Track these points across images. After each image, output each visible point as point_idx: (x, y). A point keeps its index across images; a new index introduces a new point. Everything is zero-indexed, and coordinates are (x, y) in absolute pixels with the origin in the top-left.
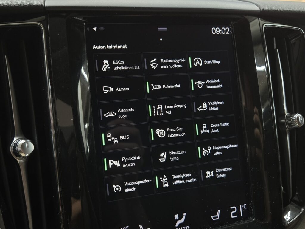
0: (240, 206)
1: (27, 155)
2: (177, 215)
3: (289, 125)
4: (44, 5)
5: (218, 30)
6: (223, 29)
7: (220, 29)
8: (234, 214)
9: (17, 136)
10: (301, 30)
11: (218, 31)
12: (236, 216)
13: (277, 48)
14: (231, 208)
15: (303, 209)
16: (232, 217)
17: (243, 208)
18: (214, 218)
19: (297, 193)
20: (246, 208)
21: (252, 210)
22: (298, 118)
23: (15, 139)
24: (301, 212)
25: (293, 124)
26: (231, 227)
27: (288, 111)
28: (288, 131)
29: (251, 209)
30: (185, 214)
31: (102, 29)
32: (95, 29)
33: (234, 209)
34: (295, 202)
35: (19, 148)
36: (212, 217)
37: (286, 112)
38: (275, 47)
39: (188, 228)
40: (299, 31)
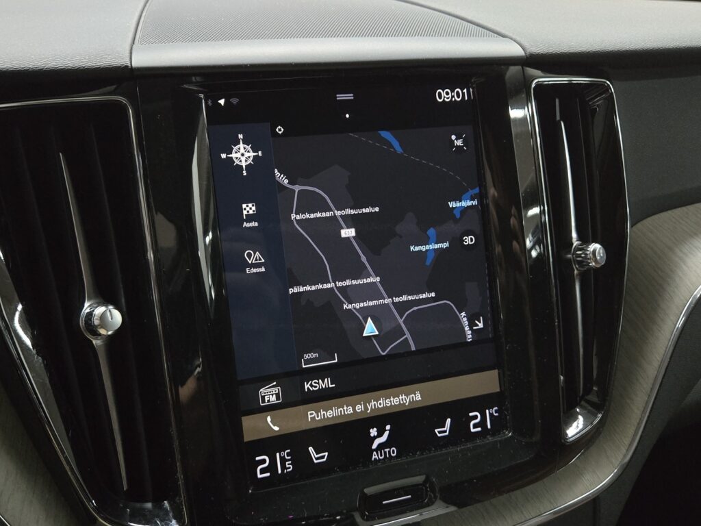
0: (487, 411)
1: (110, 333)
2: (375, 429)
3: (578, 265)
4: (131, 65)
5: (447, 93)
6: (458, 93)
7: (452, 91)
8: (475, 426)
9: (89, 300)
10: (608, 82)
11: (447, 96)
12: (479, 429)
13: (562, 119)
14: (471, 414)
15: (600, 416)
16: (473, 430)
17: (491, 415)
18: (440, 432)
19: (595, 388)
20: (497, 414)
21: (508, 417)
22: (594, 252)
23: (87, 304)
24: (598, 420)
25: (585, 263)
26: (470, 447)
27: (580, 238)
28: (577, 275)
29: (506, 415)
30: (388, 427)
31: (235, 101)
32: (222, 102)
33: (475, 417)
34: (588, 402)
35: (96, 322)
36: (436, 431)
37: (574, 240)
38: (558, 118)
39: (393, 451)
40: (602, 85)
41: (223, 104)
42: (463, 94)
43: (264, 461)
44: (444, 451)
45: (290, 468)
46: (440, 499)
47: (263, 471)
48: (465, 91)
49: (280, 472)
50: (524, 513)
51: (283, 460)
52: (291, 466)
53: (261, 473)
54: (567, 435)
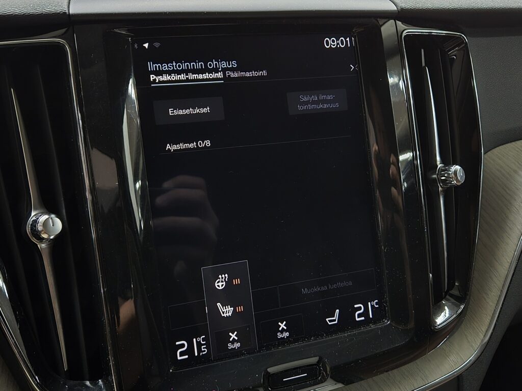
0: (369, 303)
1: (52, 237)
3: (442, 183)
4: (69, 13)
5: (333, 41)
6: (342, 40)
7: (338, 40)
8: (359, 316)
9: (35, 209)
10: (463, 35)
11: (334, 44)
12: (363, 318)
13: (426, 65)
15: (462, 307)
16: (357, 319)
17: (372, 306)
18: (330, 321)
19: (456, 284)
20: (377, 306)
21: (387, 308)
22: (455, 172)
23: (33, 214)
24: (459, 311)
25: (448, 182)
26: (356, 333)
27: (443, 161)
28: (441, 191)
29: (385, 307)
31: (157, 45)
32: (146, 45)
33: (360, 308)
34: (452, 296)
35: (40, 228)
36: (327, 320)
37: (438, 163)
38: (423, 64)
40: (460, 38)
41: (147, 47)
42: (346, 41)
43: (183, 346)
44: (334, 337)
45: (205, 351)
46: (331, 377)
47: (182, 354)
48: (348, 39)
49: (196, 354)
50: (401, 388)
51: (199, 344)
52: (206, 349)
53: (180, 356)
54: (436, 322)
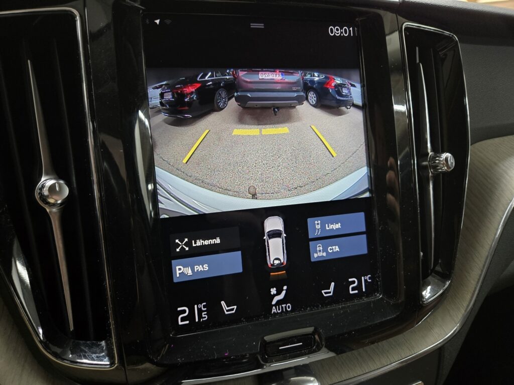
0: (363, 278)
1: (59, 201)
2: (275, 289)
3: (433, 169)
5: (337, 30)
6: (345, 29)
7: (341, 28)
8: (353, 289)
10: (455, 36)
11: (338, 32)
12: (356, 292)
13: (420, 61)
14: (350, 280)
15: (448, 283)
16: (351, 292)
17: (366, 281)
18: (326, 293)
19: (440, 262)
20: (370, 281)
21: (379, 283)
22: (446, 159)
23: (43, 179)
24: (446, 286)
25: (439, 168)
26: (349, 306)
27: (433, 149)
28: (431, 176)
29: (377, 282)
30: (285, 288)
31: (168, 22)
32: (158, 21)
33: (354, 282)
34: (437, 273)
35: (45, 192)
36: (323, 292)
37: (429, 151)
38: (417, 61)
39: (289, 306)
41: (158, 23)
42: (350, 31)
43: (184, 311)
44: (329, 308)
45: (205, 317)
46: (326, 347)
47: (183, 319)
48: (351, 29)
49: (197, 320)
50: (390, 357)
51: (200, 311)
52: (206, 316)
53: (181, 321)
54: (422, 297)
